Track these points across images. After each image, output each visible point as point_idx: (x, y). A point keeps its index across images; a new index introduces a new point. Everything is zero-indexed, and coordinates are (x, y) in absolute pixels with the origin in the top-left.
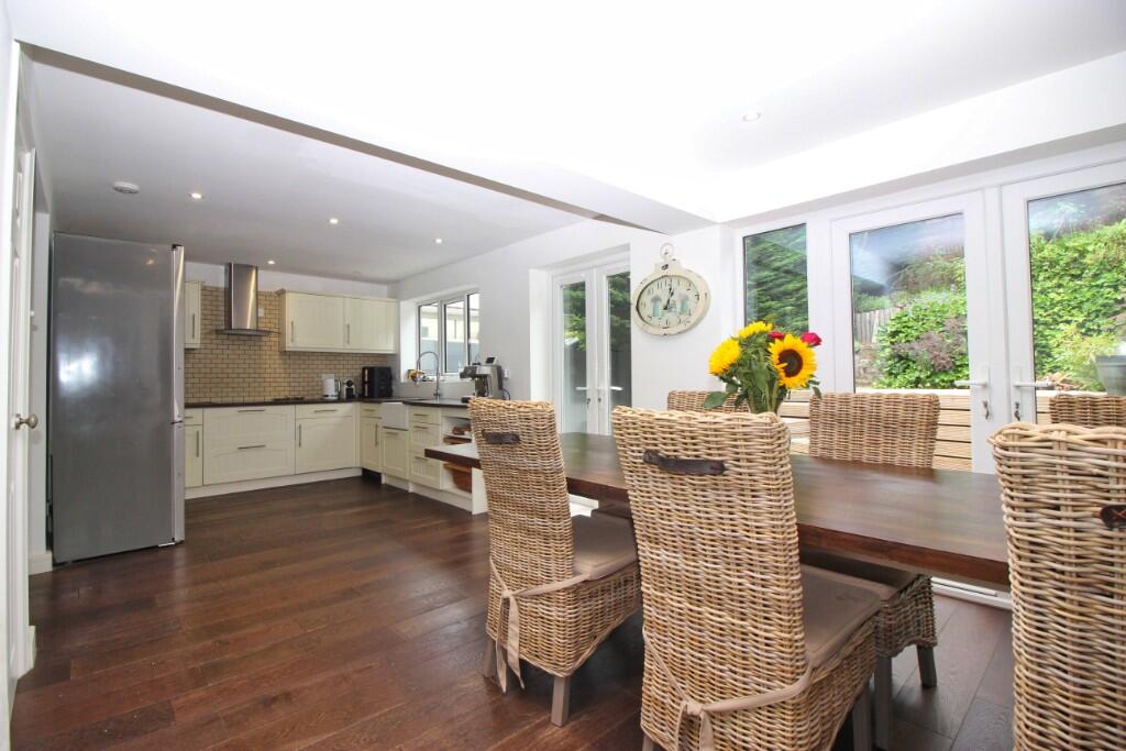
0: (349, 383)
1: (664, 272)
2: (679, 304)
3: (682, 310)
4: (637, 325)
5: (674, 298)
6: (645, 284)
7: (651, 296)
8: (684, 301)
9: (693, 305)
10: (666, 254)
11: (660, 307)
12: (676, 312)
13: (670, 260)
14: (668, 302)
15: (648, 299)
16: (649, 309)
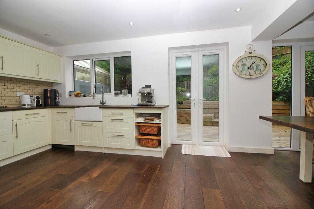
0: (38, 98)
1: (250, 55)
2: (255, 68)
3: (257, 69)
4: (235, 74)
5: (253, 65)
6: (240, 58)
7: (242, 63)
8: (258, 66)
9: (262, 67)
10: (250, 48)
11: (246, 68)
12: (254, 70)
13: (252, 51)
14: (250, 66)
15: (240, 64)
16: (241, 68)
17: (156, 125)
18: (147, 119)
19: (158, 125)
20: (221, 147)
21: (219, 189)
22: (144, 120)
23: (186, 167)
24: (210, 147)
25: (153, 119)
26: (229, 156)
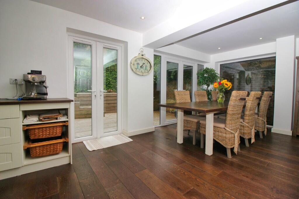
1: (142, 57)
2: (145, 67)
3: (146, 69)
4: (133, 70)
5: (144, 65)
6: (136, 58)
7: (136, 62)
8: (146, 66)
9: (148, 68)
10: (142, 51)
11: (139, 66)
12: (144, 69)
13: (143, 53)
14: (142, 66)
15: (135, 63)
16: (136, 66)
17: (61, 124)
18: (45, 119)
19: (64, 124)
20: (120, 134)
21: (146, 169)
22: (40, 120)
23: (106, 163)
24: (111, 137)
25: (56, 117)
26: (131, 140)
